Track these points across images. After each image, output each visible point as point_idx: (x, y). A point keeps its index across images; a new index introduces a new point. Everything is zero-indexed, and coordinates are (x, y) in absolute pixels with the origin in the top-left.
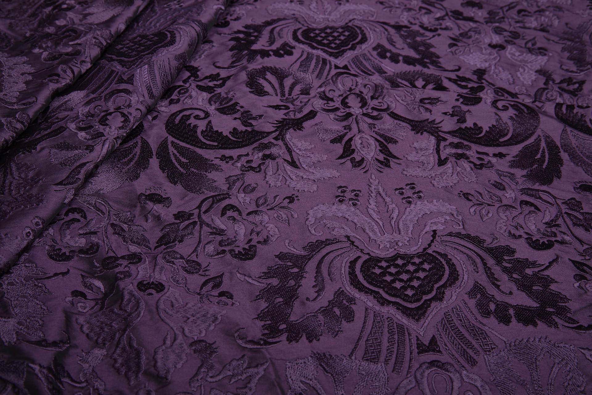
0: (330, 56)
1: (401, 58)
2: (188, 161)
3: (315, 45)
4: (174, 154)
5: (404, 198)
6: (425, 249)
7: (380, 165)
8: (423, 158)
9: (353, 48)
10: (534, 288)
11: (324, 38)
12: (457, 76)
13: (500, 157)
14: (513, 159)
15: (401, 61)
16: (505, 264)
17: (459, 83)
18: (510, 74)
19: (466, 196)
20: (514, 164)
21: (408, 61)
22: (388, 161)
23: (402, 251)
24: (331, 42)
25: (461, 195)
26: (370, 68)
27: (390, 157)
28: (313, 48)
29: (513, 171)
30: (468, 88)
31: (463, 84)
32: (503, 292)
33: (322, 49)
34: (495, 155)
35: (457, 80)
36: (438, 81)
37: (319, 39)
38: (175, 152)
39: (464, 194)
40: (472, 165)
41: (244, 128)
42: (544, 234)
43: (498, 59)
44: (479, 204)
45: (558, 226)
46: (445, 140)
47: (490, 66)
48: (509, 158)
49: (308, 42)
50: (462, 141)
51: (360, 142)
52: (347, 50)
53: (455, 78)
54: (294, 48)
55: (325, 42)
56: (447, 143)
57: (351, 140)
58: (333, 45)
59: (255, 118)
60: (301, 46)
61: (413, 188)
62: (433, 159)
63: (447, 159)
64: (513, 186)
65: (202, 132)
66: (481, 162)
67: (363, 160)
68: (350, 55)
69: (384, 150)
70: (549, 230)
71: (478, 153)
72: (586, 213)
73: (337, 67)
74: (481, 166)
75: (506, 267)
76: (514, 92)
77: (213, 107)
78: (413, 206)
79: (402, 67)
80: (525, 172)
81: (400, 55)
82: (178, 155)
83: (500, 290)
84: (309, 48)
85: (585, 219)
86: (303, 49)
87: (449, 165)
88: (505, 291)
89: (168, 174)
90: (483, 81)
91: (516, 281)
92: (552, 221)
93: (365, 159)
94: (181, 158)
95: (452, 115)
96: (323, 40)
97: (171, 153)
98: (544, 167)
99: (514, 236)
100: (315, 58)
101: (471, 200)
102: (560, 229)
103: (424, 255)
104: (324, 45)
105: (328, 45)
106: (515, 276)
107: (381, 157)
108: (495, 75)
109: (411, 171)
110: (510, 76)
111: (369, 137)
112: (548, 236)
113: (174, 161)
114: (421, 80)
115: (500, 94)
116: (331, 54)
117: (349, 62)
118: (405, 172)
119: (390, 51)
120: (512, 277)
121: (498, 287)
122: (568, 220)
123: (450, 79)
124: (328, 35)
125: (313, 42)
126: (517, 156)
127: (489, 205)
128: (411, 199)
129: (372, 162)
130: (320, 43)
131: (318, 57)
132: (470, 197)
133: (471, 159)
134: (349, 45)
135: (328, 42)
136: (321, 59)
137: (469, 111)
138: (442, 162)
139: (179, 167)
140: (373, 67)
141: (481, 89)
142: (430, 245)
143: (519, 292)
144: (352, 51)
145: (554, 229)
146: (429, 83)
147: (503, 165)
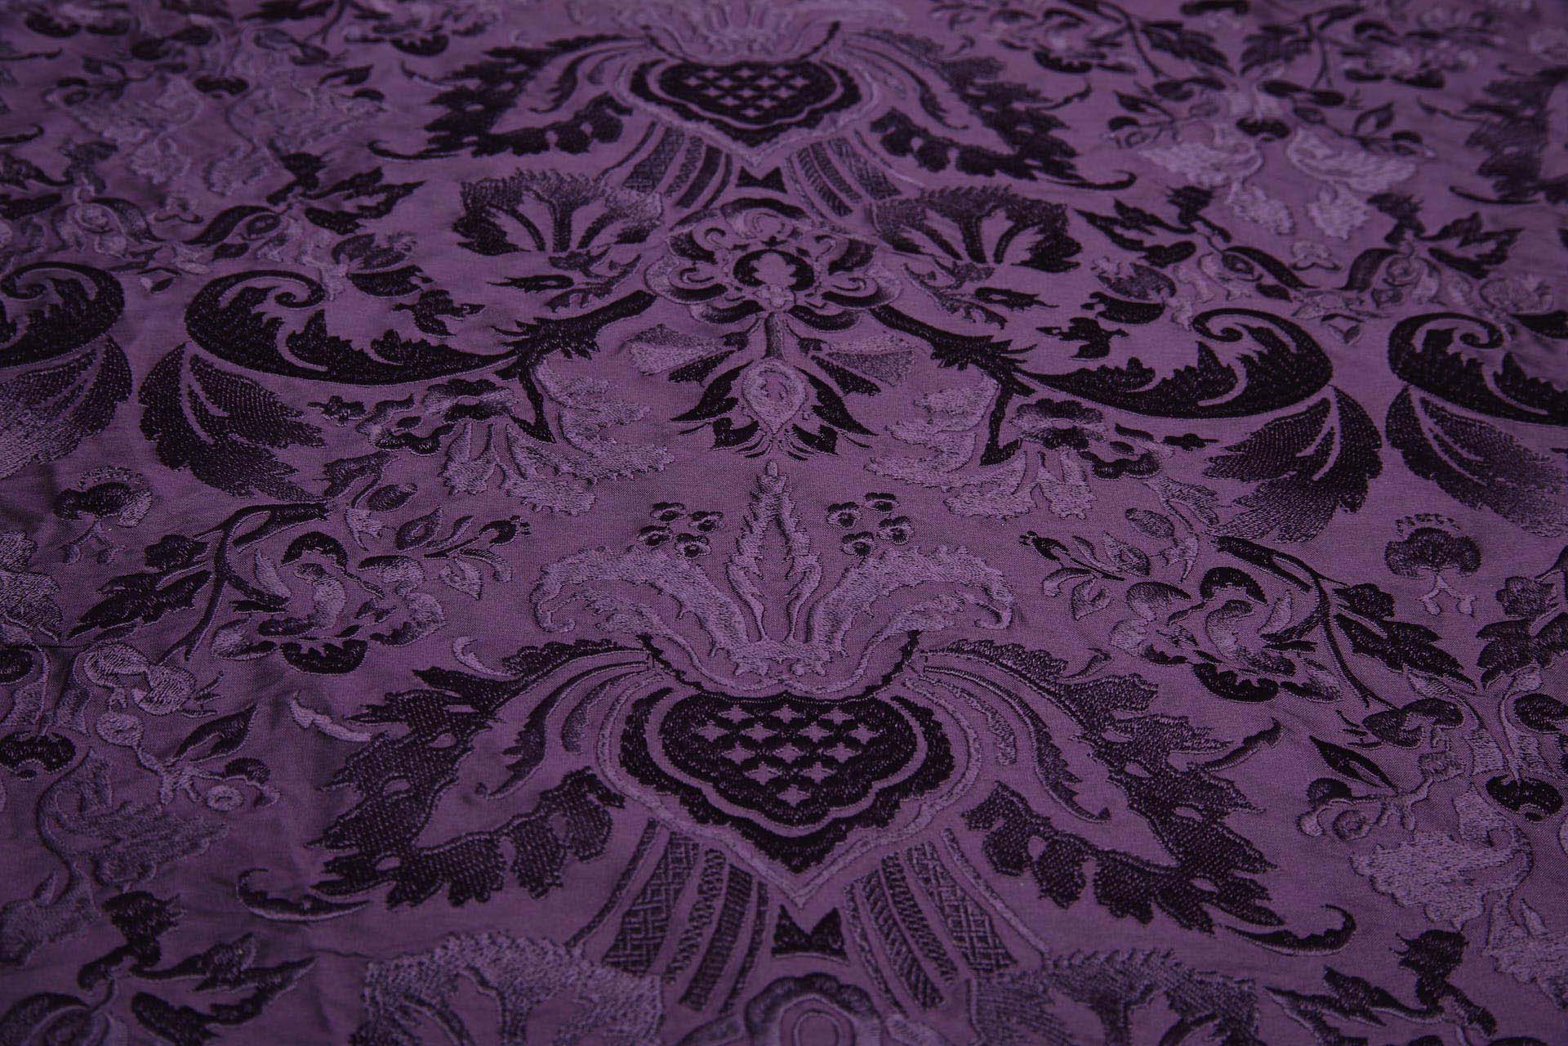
0: (735, 139)
1: (953, 154)
2: (226, 414)
3: (694, 108)
4: (191, 393)
5: (851, 537)
6: (870, 689)
7: (802, 445)
8: (942, 436)
9: (812, 121)
10: (1179, 811)
11: (727, 92)
12: (1119, 205)
13: (1186, 448)
14: (1227, 453)
15: (953, 163)
16: (1111, 735)
17: (1119, 230)
18: (1287, 208)
19: (1045, 546)
20: (1222, 467)
21: (976, 161)
22: (832, 435)
23: (800, 688)
24: (746, 103)
25: (1029, 541)
26: (850, 180)
27: (841, 426)
28: (688, 115)
29: (1211, 484)
30: (1143, 249)
31: (1132, 234)
32: (1080, 810)
33: (712, 121)
34: (1170, 440)
35: (1114, 221)
36: (1055, 220)
37: (713, 92)
38: (197, 388)
39: (1038, 542)
40: (1089, 465)
41: (417, 335)
42: (1254, 662)
43: (1259, 162)
44: (1078, 571)
45: (1308, 646)
46: (1027, 391)
47: (1227, 184)
48: (1211, 450)
49: (676, 100)
50: (1078, 399)
51: (760, 381)
52: (790, 125)
53: (1112, 213)
54: (628, 111)
55: (730, 101)
56: (1032, 400)
57: (734, 374)
58: (751, 113)
59: (457, 312)
60: (652, 108)
61: (888, 507)
62: (973, 443)
63: (1014, 446)
64: (1199, 527)
65: (292, 338)
66: (1121, 456)
67: (753, 427)
68: (796, 139)
69: (830, 406)
70: (1275, 653)
71: (1120, 430)
72: (1403, 626)
73: (746, 179)
74: (1119, 468)
75: (1109, 744)
76: (1287, 260)
77: (342, 269)
78: (871, 561)
79: (952, 178)
80: (1249, 488)
81: (952, 144)
82: (202, 395)
83: (1073, 804)
84: (676, 115)
85: (1393, 640)
86: (657, 116)
87: (1018, 463)
88: (1089, 809)
89: (160, 444)
90: (1198, 225)
91: (1131, 785)
92: (1291, 631)
93: (762, 424)
94: (209, 405)
95: (1067, 337)
96: (722, 97)
97: (184, 391)
98: (1316, 478)
99: (1161, 659)
100: (686, 145)
101: (1055, 558)
102: (1310, 655)
103: (864, 706)
104: (724, 110)
105: (736, 113)
106: (1132, 768)
107: (813, 425)
108: (1237, 210)
109: (893, 466)
110: (1283, 214)
111: (790, 372)
112: (1266, 668)
113: (187, 411)
114: (1001, 214)
115: (1240, 266)
116: (738, 135)
117: (789, 160)
118: (875, 466)
119: (923, 133)
120: (1121, 771)
121: (1069, 797)
122: (1340, 635)
123: (1092, 218)
124: (742, 83)
125: (692, 101)
126: (1238, 448)
127: (1106, 576)
128: (869, 542)
129: (780, 436)
130: (710, 104)
131: (697, 141)
132: (1056, 551)
133: (1094, 447)
134: (801, 111)
135: (737, 102)
136: (703, 150)
137: (1120, 332)
138: (994, 454)
139: (196, 427)
140: (861, 176)
141: (1184, 251)
142: (887, 679)
143: (1132, 815)
144: (804, 131)
145: (1289, 654)
146: (1026, 227)
147: (1185, 467)
